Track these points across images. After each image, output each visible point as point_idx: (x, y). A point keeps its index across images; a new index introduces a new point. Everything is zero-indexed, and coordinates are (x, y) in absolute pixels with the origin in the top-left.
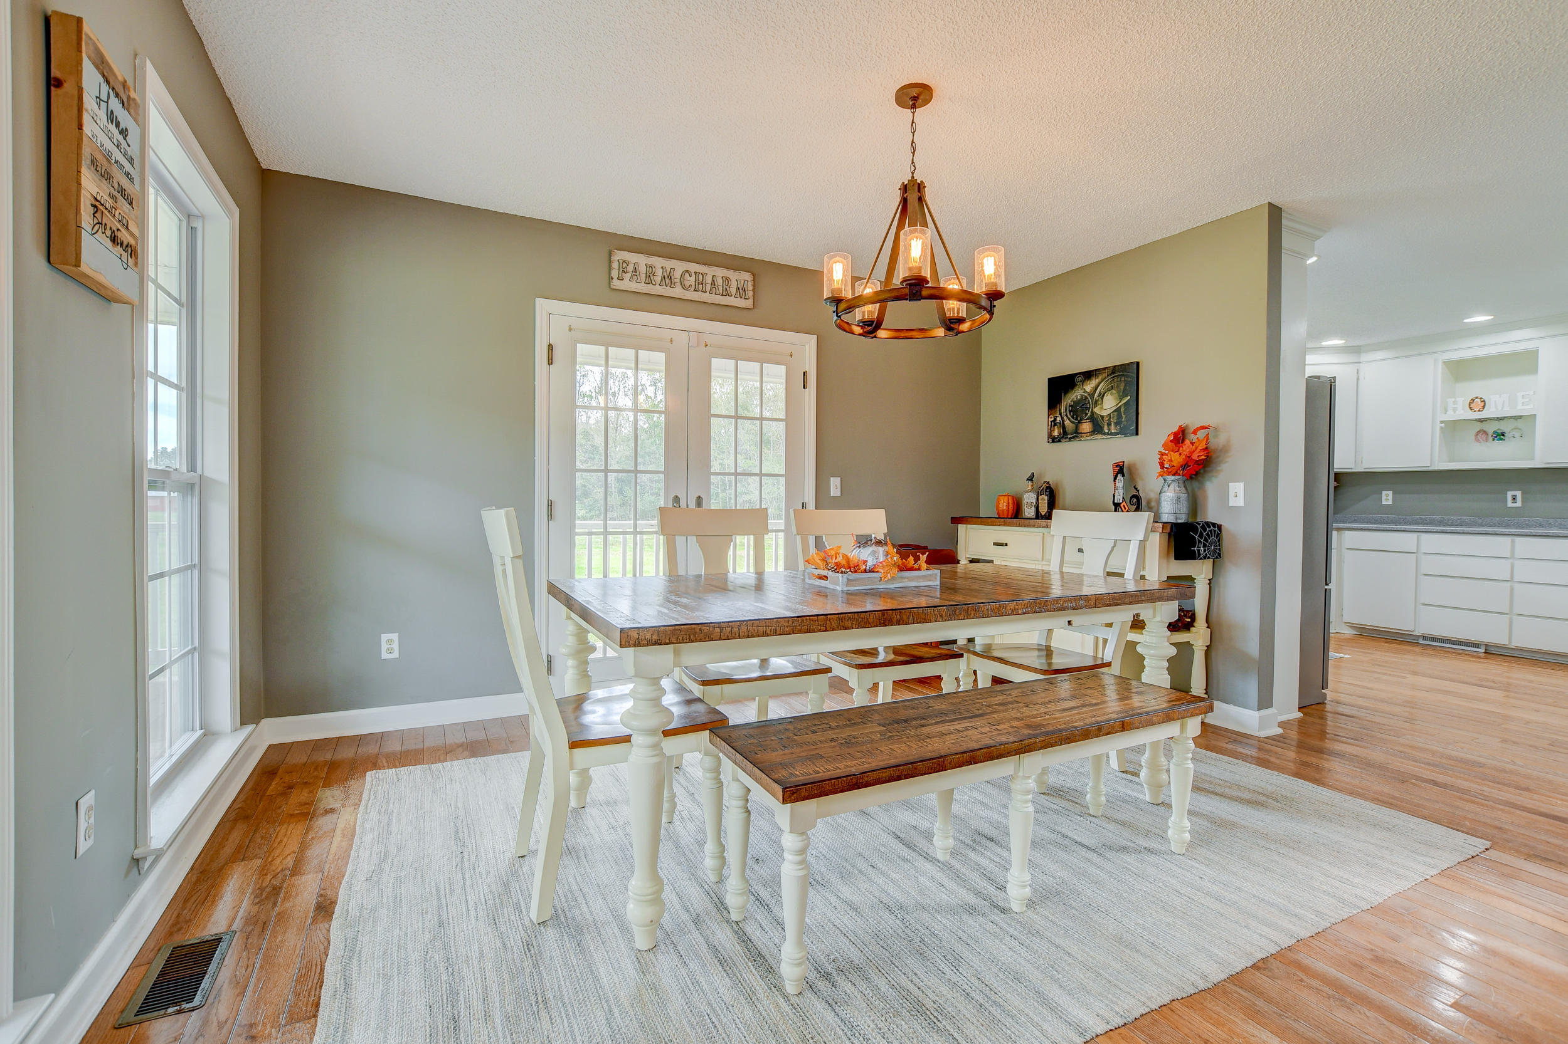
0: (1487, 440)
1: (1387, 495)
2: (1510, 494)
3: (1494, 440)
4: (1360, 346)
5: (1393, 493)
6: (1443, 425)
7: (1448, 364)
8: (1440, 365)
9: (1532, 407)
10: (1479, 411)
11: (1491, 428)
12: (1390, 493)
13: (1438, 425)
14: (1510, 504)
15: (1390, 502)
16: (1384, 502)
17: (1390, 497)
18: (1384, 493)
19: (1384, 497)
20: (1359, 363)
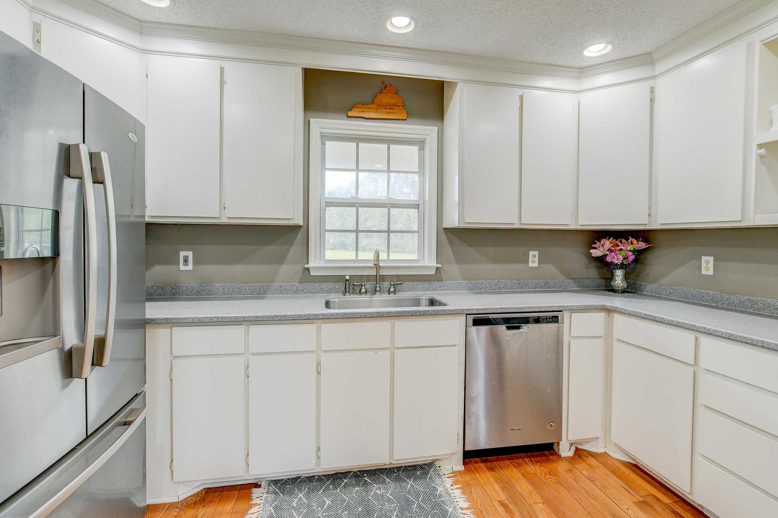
1: (707, 262)
4: (650, 53)
5: (715, 260)
12: (711, 259)
13: (754, 152)
15: (711, 272)
16: (704, 272)
17: (711, 265)
18: (704, 258)
19: (704, 265)
20: (654, 77)
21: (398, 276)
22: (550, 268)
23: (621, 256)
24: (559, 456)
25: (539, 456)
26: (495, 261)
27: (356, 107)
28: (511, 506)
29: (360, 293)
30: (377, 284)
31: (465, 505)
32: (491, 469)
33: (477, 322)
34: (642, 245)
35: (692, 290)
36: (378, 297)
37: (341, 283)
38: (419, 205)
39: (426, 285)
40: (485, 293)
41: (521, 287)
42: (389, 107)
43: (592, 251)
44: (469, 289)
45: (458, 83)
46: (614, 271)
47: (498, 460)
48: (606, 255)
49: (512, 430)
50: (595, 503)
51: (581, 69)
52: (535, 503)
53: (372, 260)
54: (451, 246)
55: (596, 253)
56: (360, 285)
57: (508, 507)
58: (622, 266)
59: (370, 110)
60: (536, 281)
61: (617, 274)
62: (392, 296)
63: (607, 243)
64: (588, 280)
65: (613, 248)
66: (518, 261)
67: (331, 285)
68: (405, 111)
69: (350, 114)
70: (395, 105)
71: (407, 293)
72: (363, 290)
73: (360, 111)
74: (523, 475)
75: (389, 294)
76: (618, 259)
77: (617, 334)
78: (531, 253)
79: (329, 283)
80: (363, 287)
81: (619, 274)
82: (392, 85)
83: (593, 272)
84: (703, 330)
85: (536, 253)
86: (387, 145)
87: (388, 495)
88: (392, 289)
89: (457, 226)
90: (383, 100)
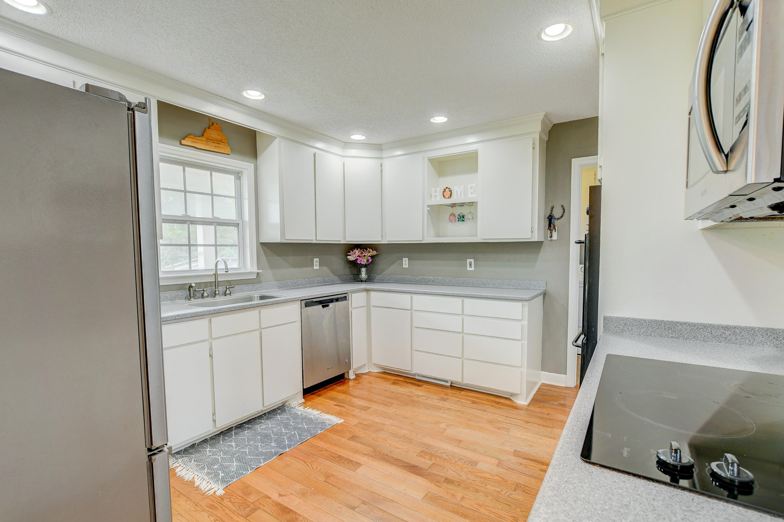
0: (455, 221)
1: (405, 261)
2: (468, 260)
3: (458, 221)
4: (381, 145)
6: (429, 208)
7: (432, 161)
8: (426, 161)
9: (476, 196)
10: (448, 198)
11: (458, 211)
12: (407, 259)
13: (426, 209)
14: (469, 269)
15: (407, 266)
16: (404, 266)
17: (407, 263)
18: (404, 259)
19: (404, 263)
20: (382, 158)
21: (229, 281)
22: (325, 269)
23: (365, 260)
24: (350, 379)
25: (340, 382)
26: (295, 266)
27: (189, 138)
28: (341, 404)
29: (203, 296)
30: (216, 289)
31: (319, 412)
32: (319, 396)
33: (307, 305)
34: (375, 253)
35: (399, 276)
36: (219, 299)
37: (183, 291)
38: (238, 224)
39: (250, 286)
40: (289, 289)
41: (310, 284)
42: (216, 142)
43: (348, 257)
44: (280, 287)
45: (277, 137)
46: (361, 269)
47: (320, 391)
48: (357, 259)
49: (328, 369)
50: (376, 390)
51: (346, 143)
52: (351, 399)
53: (224, 269)
54: (266, 256)
55: (351, 258)
56: (202, 290)
57: (340, 405)
58: (365, 266)
59: (201, 142)
60: (319, 279)
61: (363, 271)
62: (228, 298)
63: (357, 252)
64: (345, 276)
65: (360, 255)
66: (307, 266)
67: (174, 293)
68: (229, 148)
69: (183, 142)
70: (221, 141)
71: (237, 294)
72: (205, 294)
73: (192, 141)
74: (337, 392)
75: (225, 295)
76: (364, 262)
77: (373, 303)
78: (315, 260)
79: (172, 292)
80: (205, 292)
81: (363, 270)
82: (218, 124)
83: (347, 271)
84: (414, 292)
85: (318, 259)
86: (209, 172)
87: (270, 426)
88: (228, 292)
89: (280, 241)
90: (211, 135)
